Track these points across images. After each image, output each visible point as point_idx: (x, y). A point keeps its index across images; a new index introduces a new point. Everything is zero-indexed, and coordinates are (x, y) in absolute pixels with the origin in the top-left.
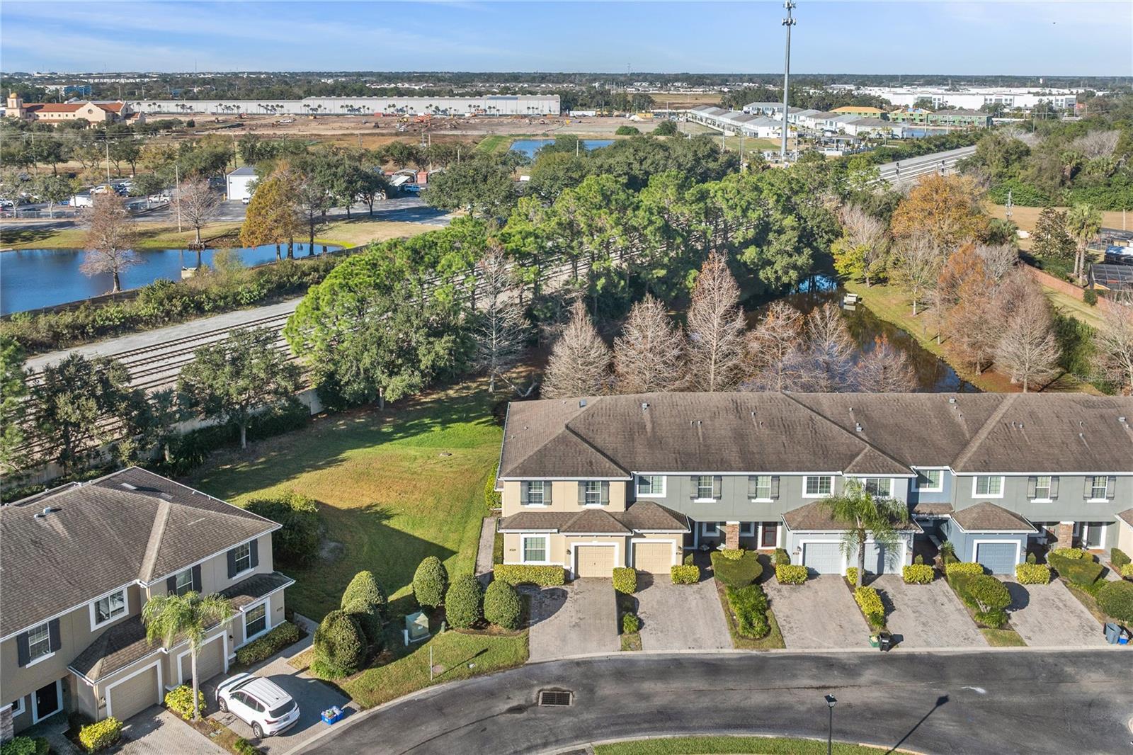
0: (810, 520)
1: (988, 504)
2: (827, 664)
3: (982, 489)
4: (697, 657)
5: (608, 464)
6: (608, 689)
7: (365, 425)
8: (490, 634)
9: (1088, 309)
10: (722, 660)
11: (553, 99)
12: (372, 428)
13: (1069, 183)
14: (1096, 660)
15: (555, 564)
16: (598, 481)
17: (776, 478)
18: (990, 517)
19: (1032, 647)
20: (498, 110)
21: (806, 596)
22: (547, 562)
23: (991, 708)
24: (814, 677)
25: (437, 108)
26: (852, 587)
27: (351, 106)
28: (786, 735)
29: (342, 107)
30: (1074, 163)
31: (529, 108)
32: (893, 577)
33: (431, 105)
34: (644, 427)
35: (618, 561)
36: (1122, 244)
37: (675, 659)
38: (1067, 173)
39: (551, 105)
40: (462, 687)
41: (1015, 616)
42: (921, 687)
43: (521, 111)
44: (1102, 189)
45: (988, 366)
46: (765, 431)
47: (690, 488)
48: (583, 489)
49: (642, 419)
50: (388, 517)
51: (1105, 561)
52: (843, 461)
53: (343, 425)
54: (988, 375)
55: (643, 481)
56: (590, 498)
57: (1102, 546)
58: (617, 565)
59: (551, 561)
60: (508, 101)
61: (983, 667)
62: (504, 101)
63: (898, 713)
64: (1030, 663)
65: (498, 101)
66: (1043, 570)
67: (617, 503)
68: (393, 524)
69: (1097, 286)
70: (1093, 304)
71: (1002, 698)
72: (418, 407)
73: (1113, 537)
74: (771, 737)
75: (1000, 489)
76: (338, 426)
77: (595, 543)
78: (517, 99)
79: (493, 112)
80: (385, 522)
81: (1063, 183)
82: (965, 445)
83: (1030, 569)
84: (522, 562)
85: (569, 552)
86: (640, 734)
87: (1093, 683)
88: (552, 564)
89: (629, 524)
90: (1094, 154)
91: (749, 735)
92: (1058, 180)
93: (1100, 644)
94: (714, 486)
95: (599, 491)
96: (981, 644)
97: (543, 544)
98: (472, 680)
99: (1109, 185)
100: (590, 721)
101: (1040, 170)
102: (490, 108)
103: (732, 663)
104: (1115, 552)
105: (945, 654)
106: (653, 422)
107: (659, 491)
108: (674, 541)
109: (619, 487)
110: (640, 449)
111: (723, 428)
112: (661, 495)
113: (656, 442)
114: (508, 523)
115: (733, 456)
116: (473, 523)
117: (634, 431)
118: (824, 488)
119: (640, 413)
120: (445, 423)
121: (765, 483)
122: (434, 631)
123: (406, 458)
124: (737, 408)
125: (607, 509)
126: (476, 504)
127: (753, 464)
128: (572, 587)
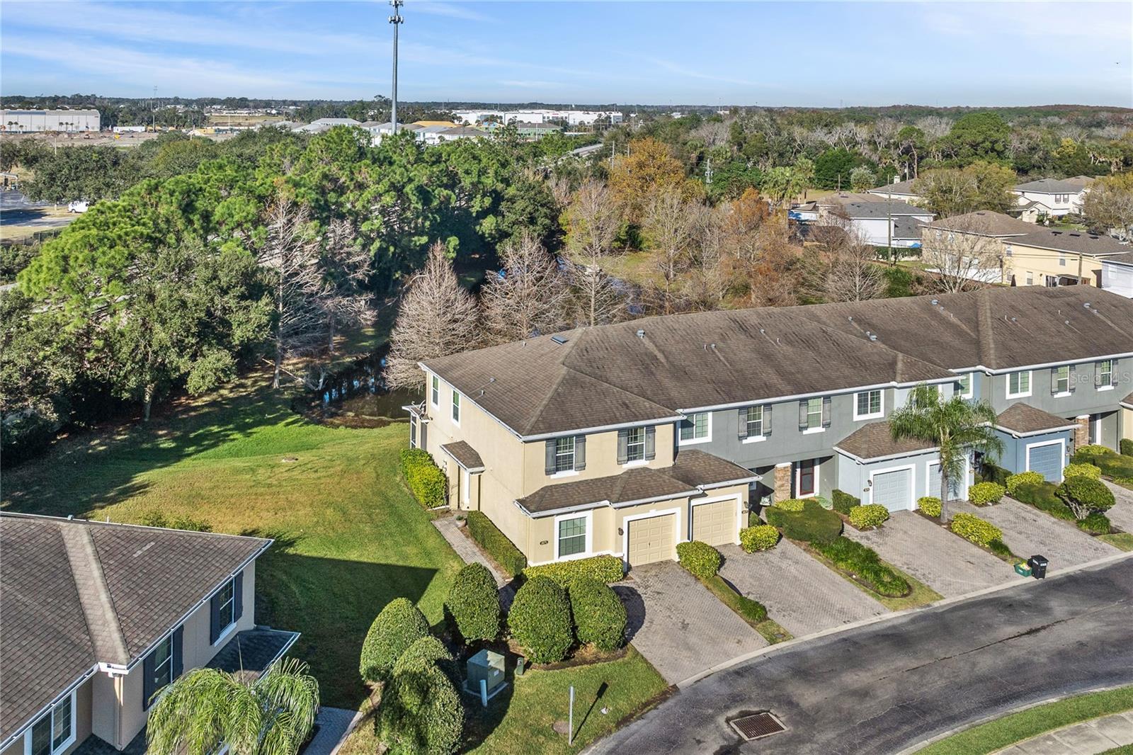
0: (875, 445)
1: (1021, 403)
2: (1004, 605)
3: (1014, 387)
4: (864, 630)
5: (642, 405)
6: (810, 697)
7: (132, 442)
8: (585, 662)
10: (894, 627)
11: (90, 115)
12: (145, 446)
15: (600, 553)
16: (642, 427)
17: (827, 398)
20: (21, 126)
21: (899, 538)
22: (589, 553)
24: (1010, 622)
26: (936, 519)
28: (1065, 695)
31: (61, 124)
34: (655, 358)
35: (680, 536)
37: (845, 640)
39: (90, 120)
40: (621, 743)
41: (1112, 519)
43: (50, 128)
46: (788, 350)
47: (738, 423)
48: (624, 439)
49: (647, 349)
50: (291, 543)
53: (101, 444)
55: (685, 423)
56: (633, 453)
57: (1109, 441)
58: (678, 541)
59: (594, 551)
60: (34, 116)
62: (29, 116)
65: (20, 116)
66: (1094, 468)
67: (664, 456)
68: (301, 549)
72: (193, 414)
74: (1054, 700)
75: (1029, 385)
76: (93, 447)
77: (653, 513)
78: (44, 113)
79: (14, 128)
80: (291, 551)
81: (692, 170)
82: (977, 343)
84: (556, 560)
85: (621, 532)
86: (913, 741)
88: (595, 555)
89: (685, 478)
91: (1029, 706)
94: (763, 418)
95: (643, 441)
96: (1115, 552)
97: (582, 529)
98: (624, 731)
100: (835, 742)
102: (10, 123)
103: (911, 628)
104: (1124, 443)
105: (1097, 569)
106: (663, 352)
107: (703, 434)
108: (738, 495)
109: (664, 434)
110: (668, 383)
111: (742, 350)
112: (708, 439)
113: (680, 374)
114: (537, 503)
115: (774, 379)
116: (421, 529)
117: (646, 364)
118: (876, 407)
119: (641, 343)
120: (243, 428)
121: (817, 407)
122: (509, 676)
123: (237, 471)
124: (742, 327)
125: (654, 465)
126: (401, 508)
127: (801, 385)
128: (633, 582)
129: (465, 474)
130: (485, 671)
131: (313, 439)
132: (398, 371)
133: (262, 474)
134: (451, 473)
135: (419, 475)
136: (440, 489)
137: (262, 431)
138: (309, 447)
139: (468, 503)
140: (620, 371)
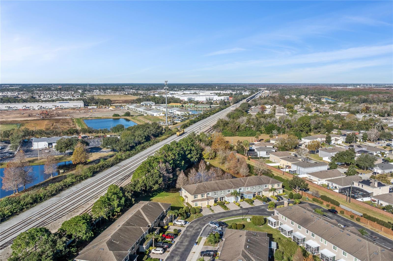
0: (228, 196)
1: (248, 191)
2: (236, 210)
3: (247, 189)
4: (222, 212)
5: (204, 192)
6: (214, 216)
8: (196, 214)
9: (249, 161)
10: (225, 212)
11: (81, 103)
13: (237, 130)
14: (263, 206)
16: (203, 194)
18: (249, 193)
19: (256, 206)
20: (63, 107)
21: (230, 204)
22: (198, 206)
23: (254, 211)
24: (235, 212)
25: (41, 106)
26: (235, 203)
27: (9, 107)
29: (6, 107)
30: (238, 126)
31: (74, 106)
32: (239, 202)
33: (39, 106)
35: (207, 204)
36: (251, 146)
37: (219, 213)
38: (237, 128)
40: (198, 219)
41: (253, 203)
42: (246, 211)
43: (71, 107)
44: (244, 131)
45: (238, 173)
46: (221, 185)
47: (214, 194)
48: (201, 195)
51: (261, 196)
52: (231, 188)
54: (238, 175)
55: (208, 194)
56: (202, 197)
57: (261, 195)
61: (252, 208)
63: (245, 213)
64: (256, 207)
65: (63, 104)
66: (255, 198)
67: (206, 197)
69: (249, 156)
70: (249, 160)
71: (254, 210)
73: (262, 193)
75: (249, 189)
77: (204, 202)
78: (68, 102)
81: (236, 130)
82: (244, 184)
83: (254, 198)
84: (195, 206)
85: (201, 204)
87: (263, 207)
89: (208, 199)
90: (242, 123)
92: (235, 130)
93: (263, 204)
94: (217, 193)
95: (203, 196)
96: (251, 206)
97: (197, 204)
99: (246, 130)
101: (231, 128)
102: (60, 106)
104: (262, 195)
105: (247, 207)
106: (207, 186)
108: (213, 201)
109: (206, 195)
110: (207, 190)
111: (216, 186)
112: (211, 195)
113: (208, 189)
114: (193, 201)
115: (218, 189)
116: (182, 204)
117: (205, 187)
118: (230, 191)
119: (204, 185)
120: (159, 193)
121: (223, 192)
122: (190, 215)
123: (161, 198)
124: (216, 183)
125: (204, 198)
126: (180, 202)
127: (221, 189)
128: (202, 208)
129: (186, 199)
130: (188, 214)
131: (168, 194)
132: (177, 186)
133: (164, 199)
134: (185, 199)
135: (181, 199)
136: (184, 200)
137: (161, 193)
138: (168, 196)
139: (187, 202)
140: (202, 188)
